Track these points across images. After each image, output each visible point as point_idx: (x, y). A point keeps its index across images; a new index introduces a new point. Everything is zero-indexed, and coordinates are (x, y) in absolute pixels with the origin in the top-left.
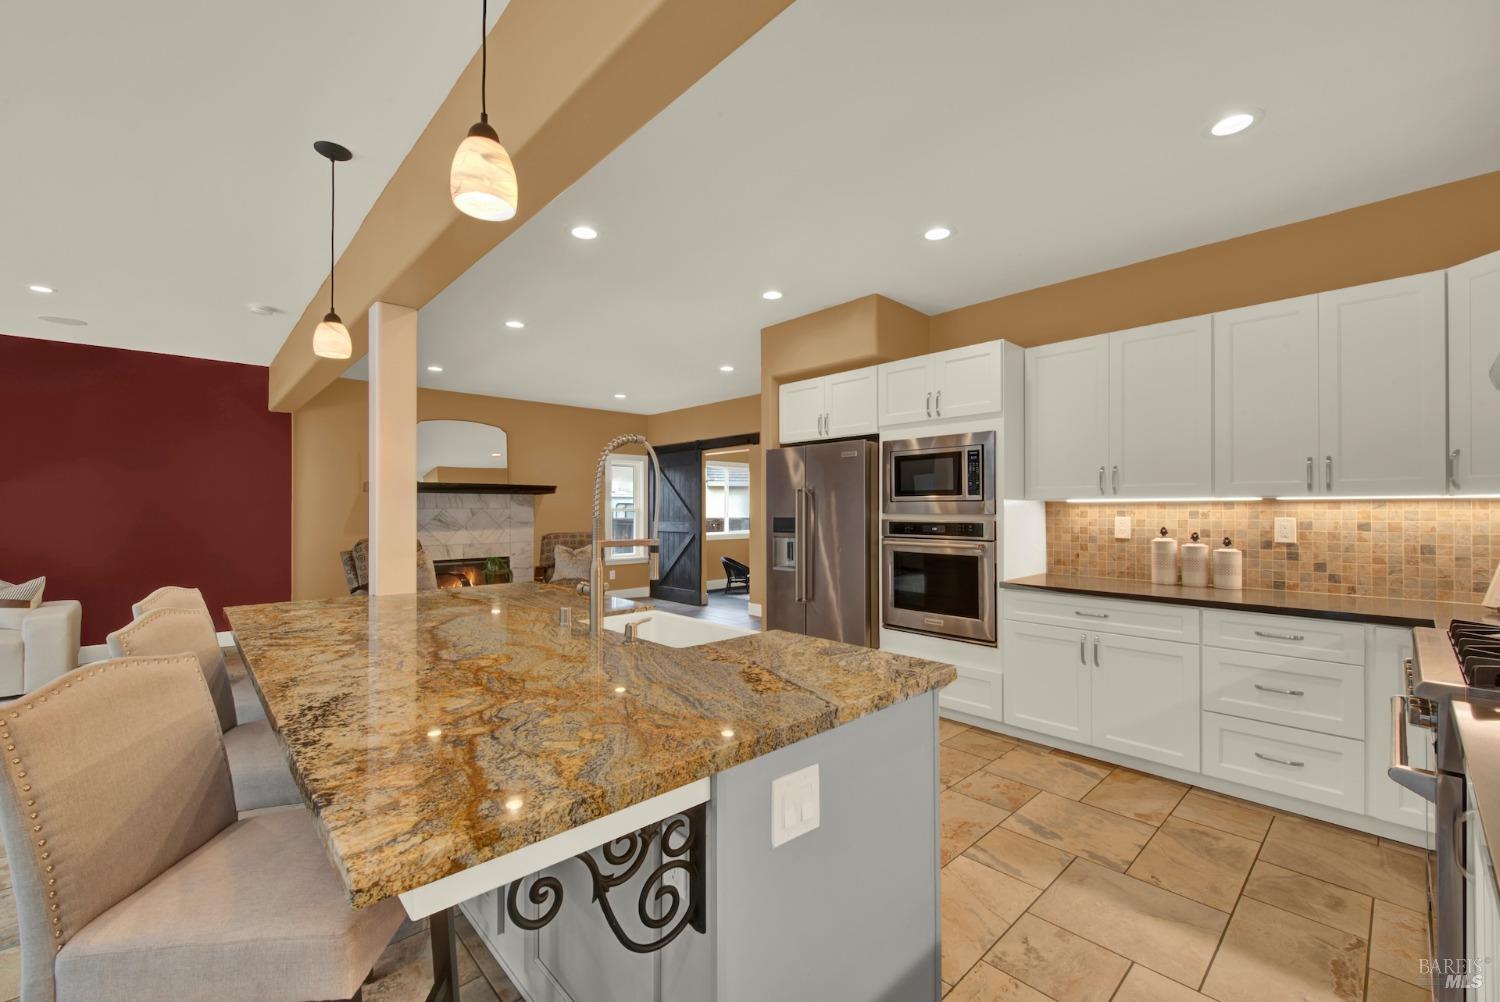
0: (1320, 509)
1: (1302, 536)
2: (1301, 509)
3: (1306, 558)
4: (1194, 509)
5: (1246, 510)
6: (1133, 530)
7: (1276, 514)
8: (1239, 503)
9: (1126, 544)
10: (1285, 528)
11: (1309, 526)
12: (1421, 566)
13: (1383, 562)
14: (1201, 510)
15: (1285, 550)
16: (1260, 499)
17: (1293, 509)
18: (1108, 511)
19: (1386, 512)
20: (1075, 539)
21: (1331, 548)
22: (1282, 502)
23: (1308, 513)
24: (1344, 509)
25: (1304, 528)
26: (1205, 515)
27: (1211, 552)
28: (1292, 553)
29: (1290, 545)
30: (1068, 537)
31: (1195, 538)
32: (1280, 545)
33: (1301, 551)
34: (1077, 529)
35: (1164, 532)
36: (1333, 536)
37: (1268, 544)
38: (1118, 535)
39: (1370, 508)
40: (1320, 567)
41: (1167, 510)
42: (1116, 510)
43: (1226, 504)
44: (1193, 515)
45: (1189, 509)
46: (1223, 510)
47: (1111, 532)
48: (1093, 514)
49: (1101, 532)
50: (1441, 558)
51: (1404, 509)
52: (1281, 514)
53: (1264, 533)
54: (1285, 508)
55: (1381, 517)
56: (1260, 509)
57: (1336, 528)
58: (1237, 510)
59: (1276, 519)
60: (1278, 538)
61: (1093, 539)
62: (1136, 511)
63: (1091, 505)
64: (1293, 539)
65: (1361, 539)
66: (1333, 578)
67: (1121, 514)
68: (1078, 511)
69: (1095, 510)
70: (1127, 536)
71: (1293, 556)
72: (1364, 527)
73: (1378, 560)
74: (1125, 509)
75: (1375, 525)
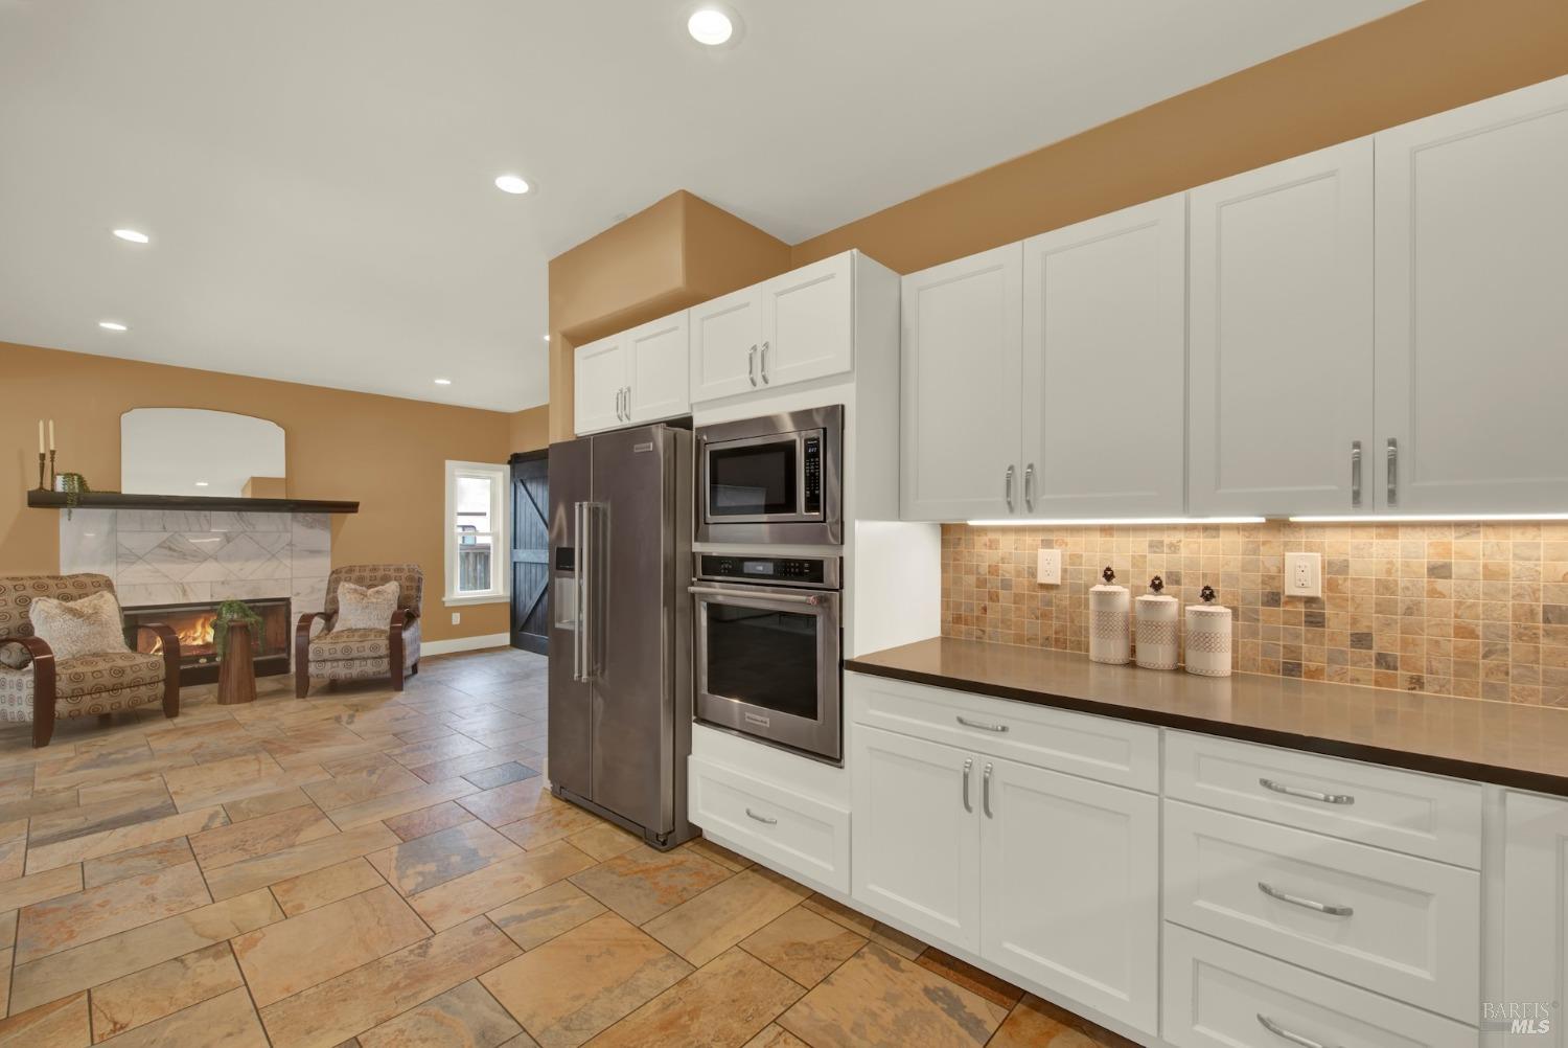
0: (1362, 537)
1: (1331, 585)
2: (1330, 539)
3: (1338, 623)
4: (1156, 537)
5: (1239, 539)
6: (1064, 571)
7: (1287, 546)
8: (1227, 527)
9: (1053, 593)
10: (1303, 571)
11: (1344, 568)
12: (1544, 644)
13: (1472, 634)
14: (1167, 538)
15: (1302, 608)
16: (1262, 520)
17: (1316, 537)
18: (1028, 539)
19: (1478, 543)
20: (982, 583)
21: (1381, 608)
22: (1298, 526)
23: (1341, 544)
24: (1405, 539)
25: (1335, 571)
26: (1174, 548)
27: (1181, 611)
28: (1313, 614)
29: (1310, 601)
30: (972, 579)
31: (1157, 586)
32: (1293, 599)
33: (1328, 611)
34: (984, 569)
35: (1109, 576)
36: (1385, 586)
37: (1274, 599)
38: (1042, 579)
39: (1450, 538)
40: (1361, 640)
41: (1114, 539)
42: (1040, 537)
43: (1206, 528)
44: (1155, 547)
45: (1146, 539)
46: (1201, 539)
47: (1033, 573)
48: (1007, 544)
49: (1019, 574)
51: (1516, 537)
52: (1297, 547)
53: (1268, 579)
54: (1303, 537)
55: (1471, 553)
56: (1261, 537)
57: (1389, 572)
58: (1225, 538)
59: (1287, 554)
60: (1291, 590)
61: (1006, 585)
62: (1069, 539)
63: (1004, 530)
64: (1316, 590)
65: (1433, 593)
66: (1383, 660)
67: (1047, 544)
68: (985, 539)
69: (1012, 537)
70: (1056, 579)
71: (1315, 620)
72: (1439, 571)
73: (1464, 632)
74: (1053, 537)
75: (1459, 567)
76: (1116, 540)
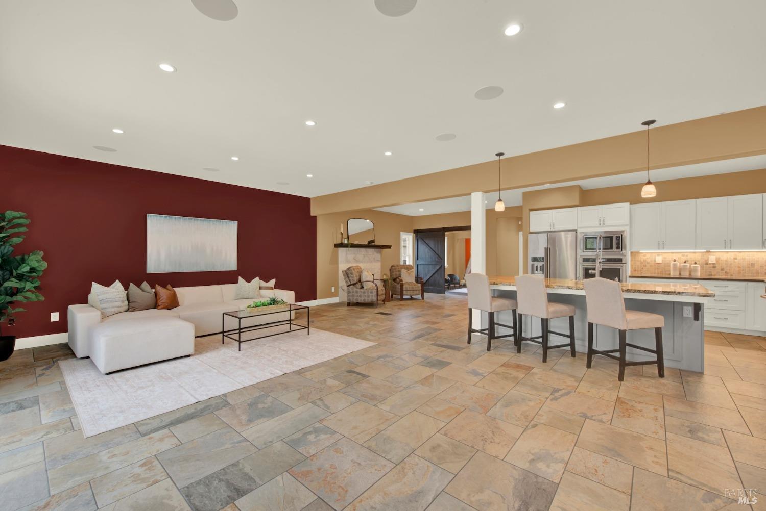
0: (722, 254)
1: (717, 261)
3: (718, 267)
4: (683, 254)
5: (700, 254)
6: (662, 261)
7: (710, 255)
8: (698, 252)
9: (660, 265)
10: (712, 259)
11: (719, 258)
12: (751, 269)
13: (740, 268)
14: (685, 254)
15: (712, 265)
16: (705, 251)
17: (714, 254)
18: (654, 255)
19: (741, 254)
20: (642, 263)
21: (726, 264)
23: (718, 255)
24: (729, 254)
25: (718, 259)
26: (687, 256)
27: (690, 267)
28: (714, 266)
29: (713, 264)
30: (639, 263)
31: (685, 262)
32: (710, 264)
33: (717, 265)
34: (642, 261)
35: (675, 261)
36: (726, 261)
37: (707, 264)
38: (657, 262)
39: (737, 254)
40: (722, 270)
42: (657, 254)
43: (693, 252)
44: (683, 256)
45: (681, 254)
46: (693, 254)
47: (655, 261)
48: (648, 256)
49: (651, 261)
50: (756, 266)
51: (747, 254)
53: (706, 261)
54: (712, 253)
55: (740, 256)
56: (704, 253)
57: (727, 259)
58: (697, 254)
59: (710, 257)
60: (710, 262)
61: (648, 263)
62: (664, 254)
63: (647, 253)
64: (714, 262)
65: (735, 262)
66: (726, 273)
67: (658, 255)
68: (643, 255)
69: (649, 254)
70: (661, 262)
71: (714, 267)
72: (735, 258)
73: (739, 267)
74: (660, 254)
75: (738, 258)
76: (674, 255)
